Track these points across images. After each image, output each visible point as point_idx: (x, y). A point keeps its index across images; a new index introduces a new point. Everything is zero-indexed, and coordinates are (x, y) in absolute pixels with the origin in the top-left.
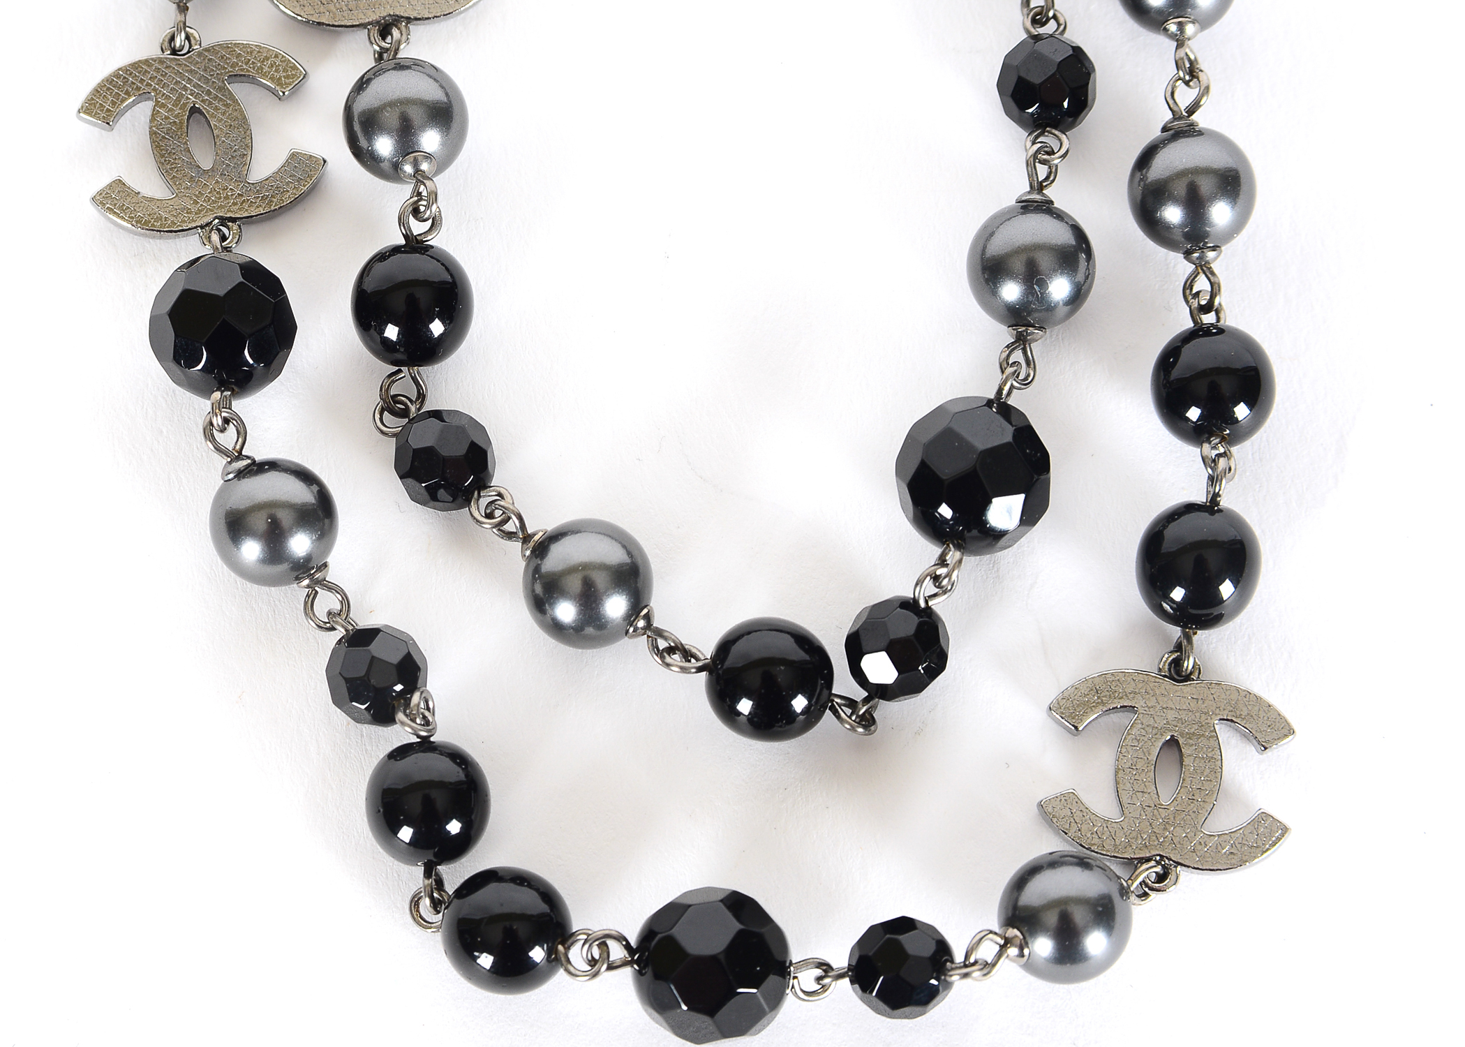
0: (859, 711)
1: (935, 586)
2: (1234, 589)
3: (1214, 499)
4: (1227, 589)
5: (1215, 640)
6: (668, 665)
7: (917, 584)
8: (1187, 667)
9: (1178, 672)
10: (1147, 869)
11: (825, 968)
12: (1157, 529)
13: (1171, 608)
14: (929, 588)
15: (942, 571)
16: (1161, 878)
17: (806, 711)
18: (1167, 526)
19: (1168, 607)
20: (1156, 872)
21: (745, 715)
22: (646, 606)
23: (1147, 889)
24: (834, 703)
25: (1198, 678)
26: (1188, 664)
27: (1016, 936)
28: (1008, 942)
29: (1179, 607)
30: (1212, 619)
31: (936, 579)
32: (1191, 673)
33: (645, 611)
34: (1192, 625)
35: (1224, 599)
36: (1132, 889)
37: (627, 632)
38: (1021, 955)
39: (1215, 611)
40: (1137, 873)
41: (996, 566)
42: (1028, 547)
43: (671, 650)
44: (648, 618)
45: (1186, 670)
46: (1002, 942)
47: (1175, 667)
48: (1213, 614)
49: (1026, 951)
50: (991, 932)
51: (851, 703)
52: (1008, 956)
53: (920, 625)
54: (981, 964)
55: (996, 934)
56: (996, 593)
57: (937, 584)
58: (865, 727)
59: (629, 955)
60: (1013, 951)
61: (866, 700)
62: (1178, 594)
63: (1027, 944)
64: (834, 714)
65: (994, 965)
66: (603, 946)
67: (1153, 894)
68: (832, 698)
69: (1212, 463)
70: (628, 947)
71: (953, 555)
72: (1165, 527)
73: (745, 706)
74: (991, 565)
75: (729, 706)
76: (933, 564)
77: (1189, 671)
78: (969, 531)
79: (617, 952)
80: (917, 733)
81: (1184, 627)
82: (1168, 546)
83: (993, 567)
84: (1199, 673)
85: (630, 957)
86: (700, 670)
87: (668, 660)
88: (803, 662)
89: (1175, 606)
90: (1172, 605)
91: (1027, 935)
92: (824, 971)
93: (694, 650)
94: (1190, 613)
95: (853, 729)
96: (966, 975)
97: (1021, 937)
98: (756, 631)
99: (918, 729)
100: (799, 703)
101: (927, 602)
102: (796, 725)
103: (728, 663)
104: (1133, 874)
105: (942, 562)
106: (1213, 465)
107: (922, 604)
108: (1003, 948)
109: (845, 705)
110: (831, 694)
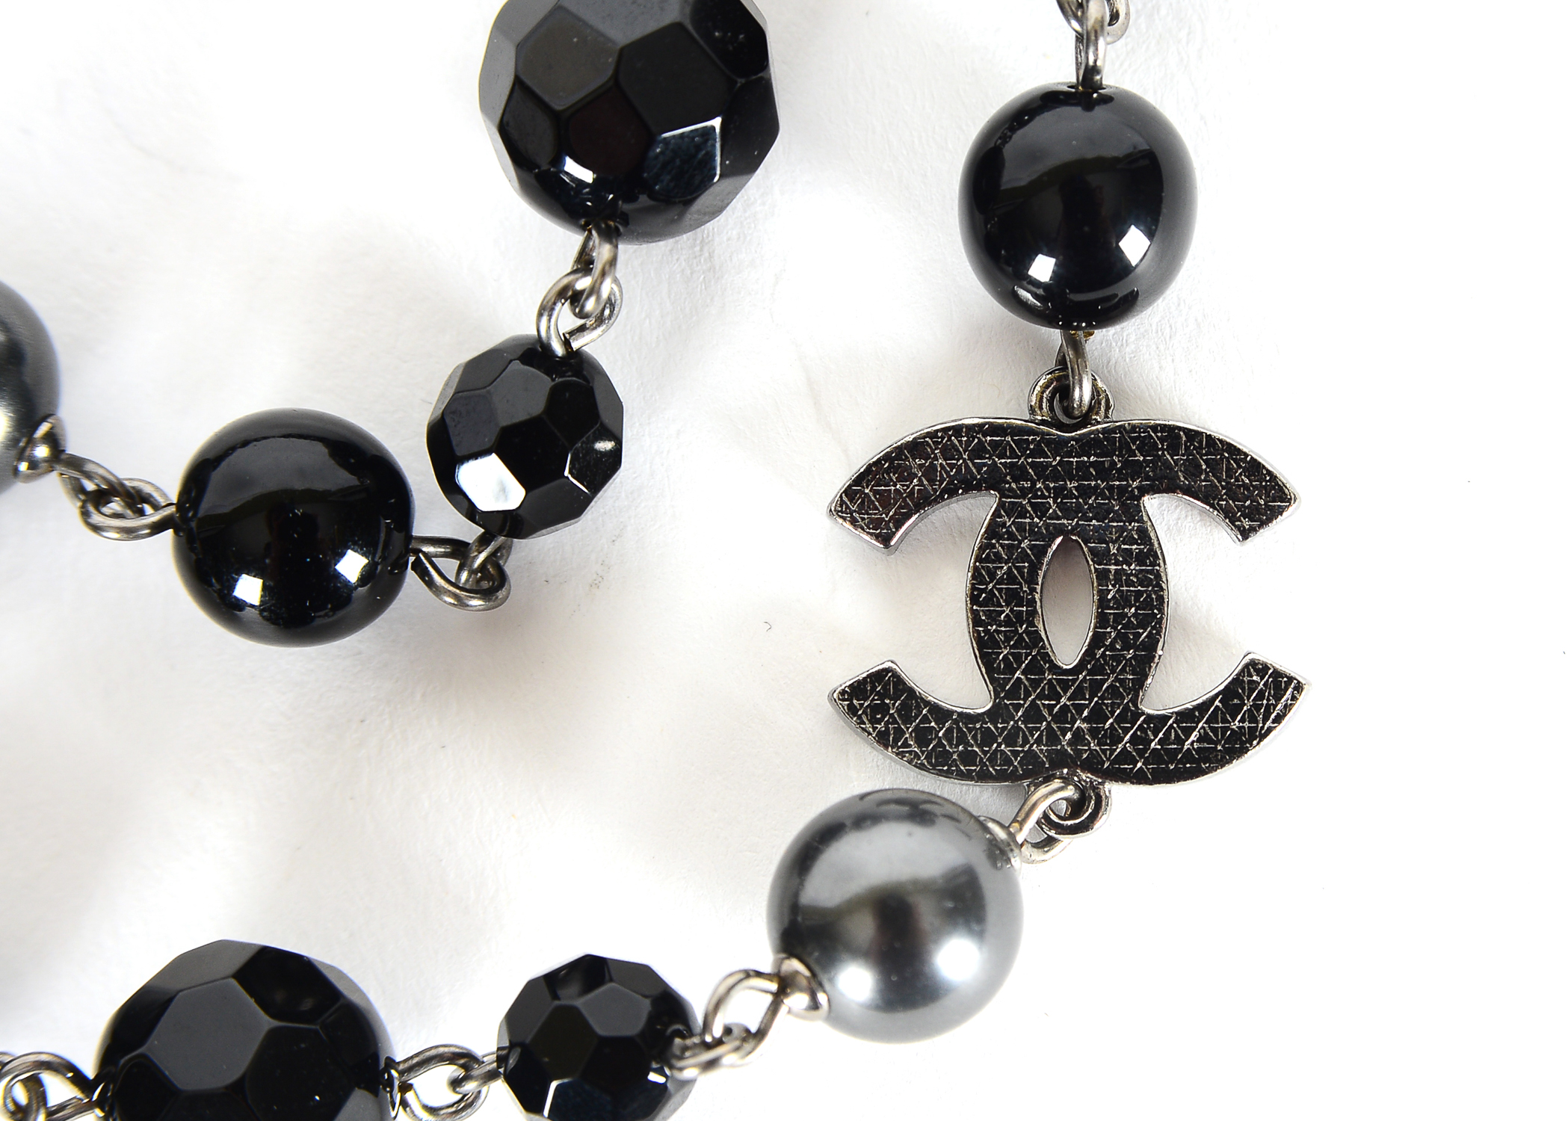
0: (473, 562)
1: (575, 314)
2: (1147, 242)
3: (1089, 75)
4: (1134, 244)
5: (1133, 338)
6: (96, 529)
7: (540, 315)
8: (1081, 400)
9: (1068, 411)
10: (1047, 796)
11: (462, 1061)
12: (992, 145)
13: (1035, 296)
14: (565, 318)
15: (583, 283)
16: (1076, 807)
17: (367, 576)
18: (1010, 137)
19: (1029, 296)
20: (1066, 799)
21: (252, 606)
22: (44, 419)
23: (1052, 833)
24: (421, 555)
25: (1106, 417)
26: (1083, 394)
27: (797, 973)
28: (785, 985)
29: (1050, 292)
30: (1116, 306)
31: (575, 298)
32: (1091, 408)
33: (44, 428)
34: (1080, 322)
35: (1134, 264)
36: (1020, 839)
37: (16, 471)
38: (815, 1005)
39: (1121, 290)
40: (1027, 808)
41: (706, 249)
42: (764, 204)
43: (100, 498)
44: (53, 440)
45: (1080, 406)
46: (774, 986)
47: (1061, 401)
48: (1117, 295)
49: (822, 997)
50: (748, 974)
51: (458, 549)
52: (789, 1012)
53: (555, 394)
54: (736, 1039)
55: (759, 974)
56: (712, 299)
57: (577, 310)
58: (487, 594)
59: (83, 1092)
60: (798, 1000)
61: (484, 541)
62: (1042, 268)
63: (821, 985)
64: (422, 578)
65: (760, 1034)
66: (34, 1084)
67: (1065, 840)
68: (413, 545)
69: (1077, 9)
70: (78, 1079)
71: (602, 252)
72: (1005, 139)
73: (249, 589)
74: (697, 248)
75: (220, 592)
76: (569, 271)
77: (1085, 409)
78: (631, 198)
79: (59, 1090)
80: (595, 585)
81: (1066, 327)
82: (1015, 176)
83: (701, 250)
84: (1108, 407)
85: (87, 1097)
86: (157, 528)
87: (97, 518)
88: (346, 492)
89: (1040, 292)
90: (1034, 289)
91: (817, 969)
92: (462, 1066)
93: (147, 489)
94: (1072, 301)
95: (461, 603)
96: (711, 1065)
97: (807, 973)
98: (256, 440)
99: (595, 576)
100: (351, 565)
101: (567, 343)
102: (354, 607)
103: (206, 506)
104: (1020, 810)
105: (584, 263)
106: (1079, 13)
107: (559, 350)
108: (779, 996)
109: (445, 555)
110: (409, 538)
